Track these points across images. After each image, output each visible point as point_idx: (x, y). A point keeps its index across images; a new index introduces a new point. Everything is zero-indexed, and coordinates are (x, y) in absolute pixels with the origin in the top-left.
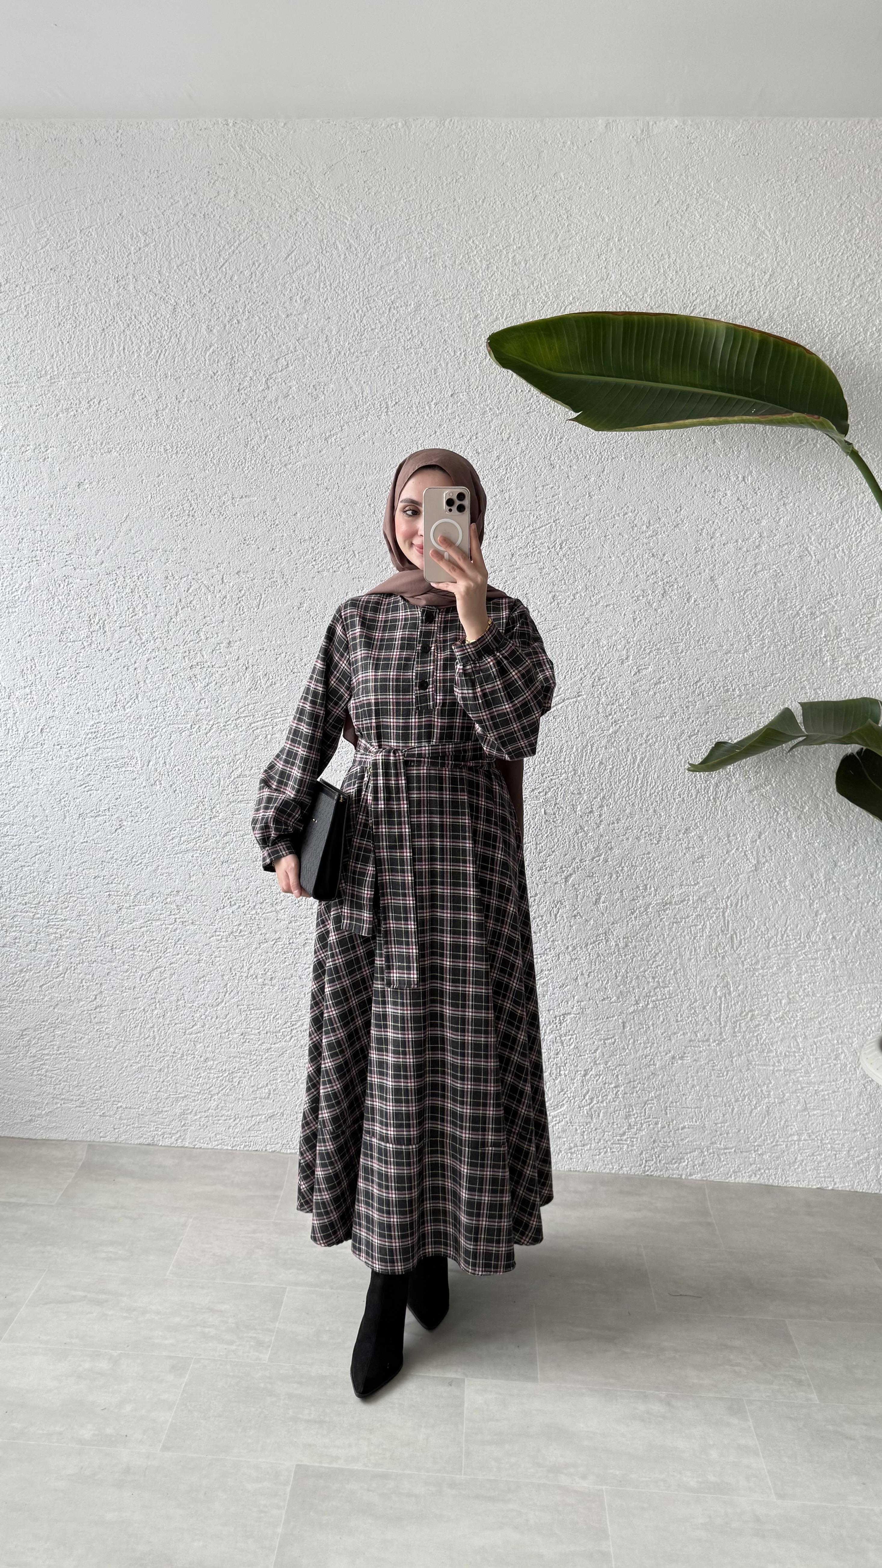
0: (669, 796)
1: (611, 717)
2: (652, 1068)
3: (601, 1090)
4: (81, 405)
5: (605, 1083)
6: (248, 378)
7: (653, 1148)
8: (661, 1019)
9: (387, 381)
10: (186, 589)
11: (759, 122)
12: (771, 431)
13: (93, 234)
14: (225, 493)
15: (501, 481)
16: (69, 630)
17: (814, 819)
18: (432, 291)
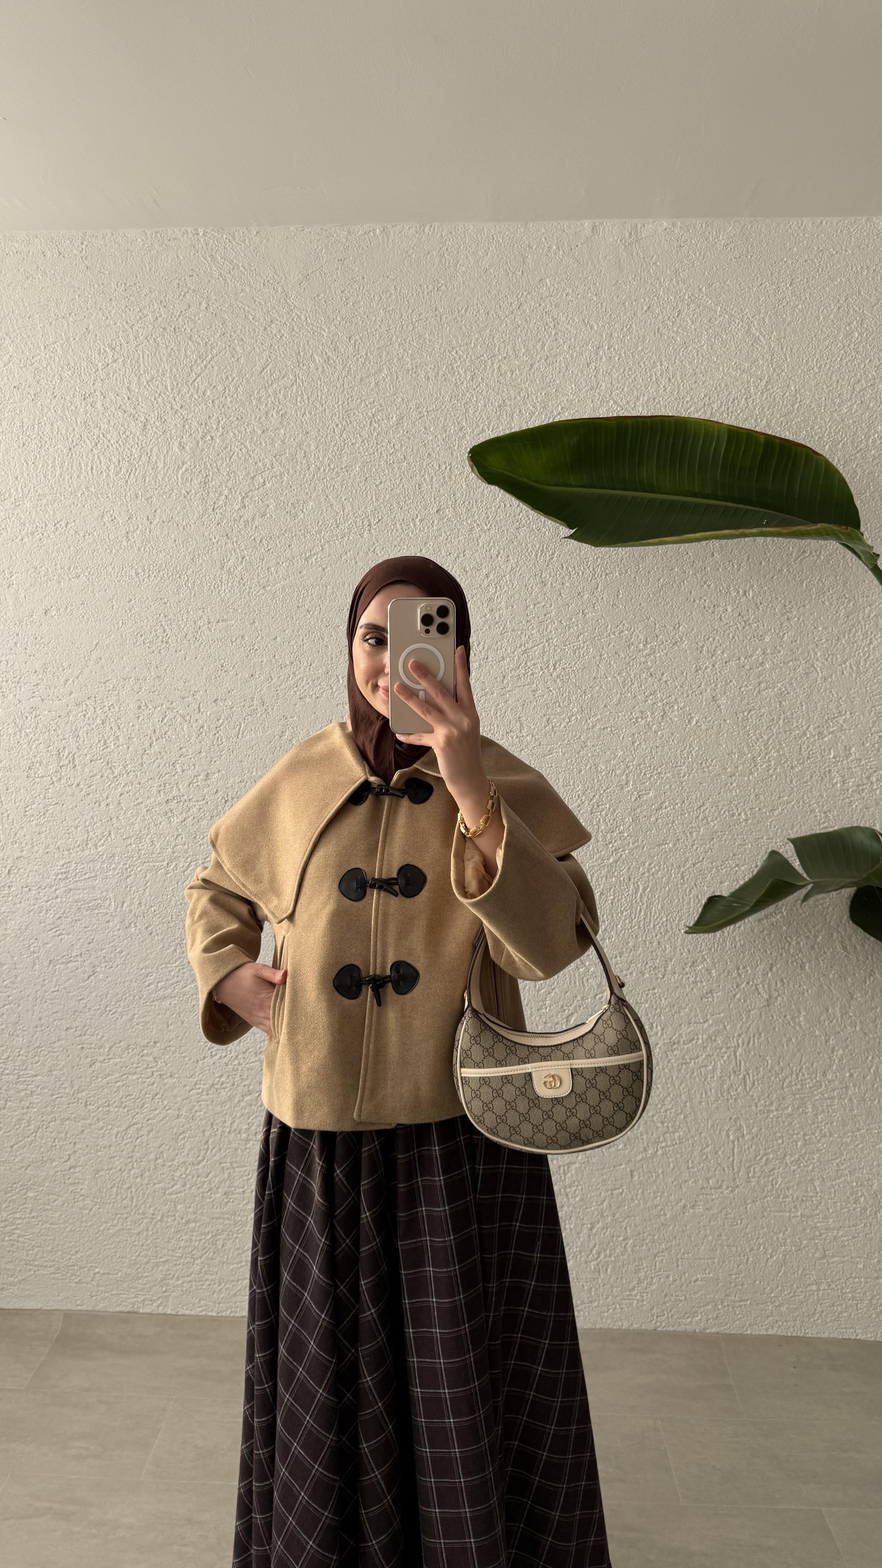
0: (674, 927)
1: (611, 846)
2: (662, 1218)
3: (609, 1243)
4: (47, 528)
5: (613, 1237)
6: (223, 497)
7: (665, 1303)
8: (672, 1166)
9: (369, 497)
10: (161, 719)
11: (751, 223)
12: (773, 543)
13: (58, 349)
14: (200, 619)
15: (490, 600)
16: (38, 765)
17: (828, 949)
18: (414, 404)
